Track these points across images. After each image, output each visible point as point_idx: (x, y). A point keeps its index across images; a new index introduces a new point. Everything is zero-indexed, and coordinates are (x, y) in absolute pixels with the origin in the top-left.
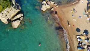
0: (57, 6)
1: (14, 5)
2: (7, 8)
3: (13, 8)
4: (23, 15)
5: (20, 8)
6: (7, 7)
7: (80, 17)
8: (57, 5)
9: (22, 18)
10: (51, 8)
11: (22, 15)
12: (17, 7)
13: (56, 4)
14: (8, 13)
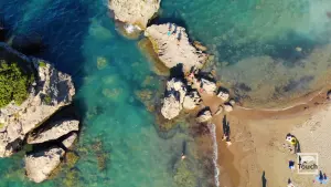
0: (228, 103)
1: (47, 83)
2: (10, 105)
3: (38, 98)
4: (80, 126)
5: (72, 92)
6: (12, 98)
7: (321, 177)
8: (231, 99)
9: (73, 137)
10: (199, 109)
11: (73, 125)
12: (56, 94)
13: (224, 97)
14: (12, 123)
